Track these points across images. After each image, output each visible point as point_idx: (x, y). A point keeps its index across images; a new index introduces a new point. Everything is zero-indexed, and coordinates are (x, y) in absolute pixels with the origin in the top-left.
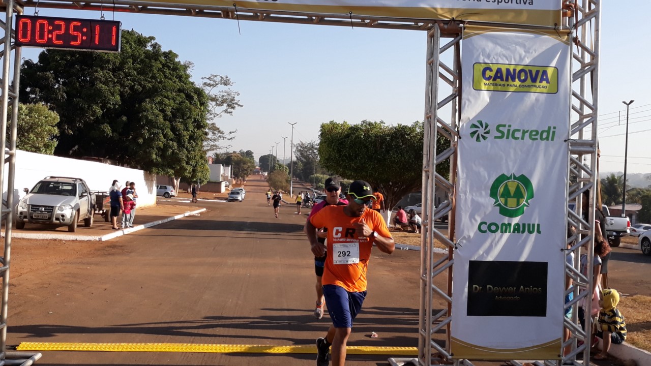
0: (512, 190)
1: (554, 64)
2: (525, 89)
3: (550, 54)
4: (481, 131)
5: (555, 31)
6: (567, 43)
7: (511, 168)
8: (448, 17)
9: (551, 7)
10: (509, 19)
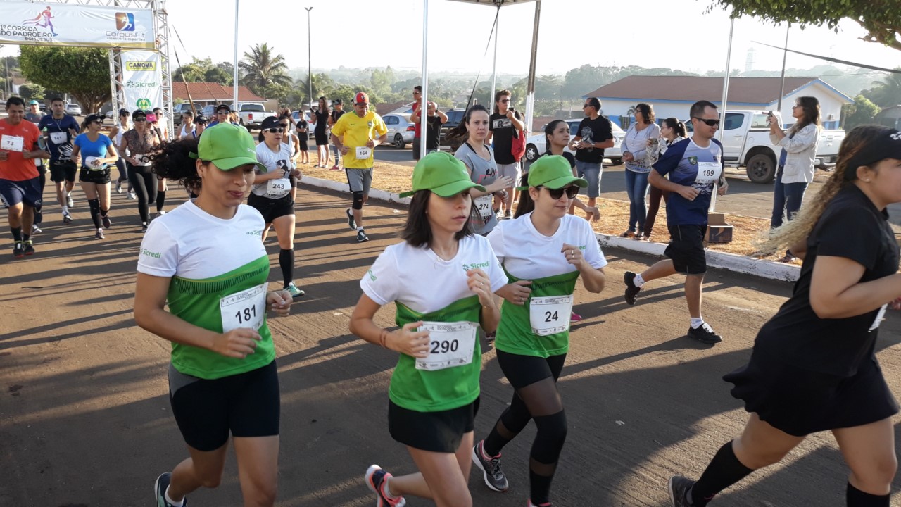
0: (144, 104)
1: (154, 60)
2: (144, 70)
3: (153, 57)
4: (131, 84)
5: (153, 49)
6: (158, 53)
7: (142, 96)
8: (115, 46)
9: (151, 41)
10: (137, 46)
